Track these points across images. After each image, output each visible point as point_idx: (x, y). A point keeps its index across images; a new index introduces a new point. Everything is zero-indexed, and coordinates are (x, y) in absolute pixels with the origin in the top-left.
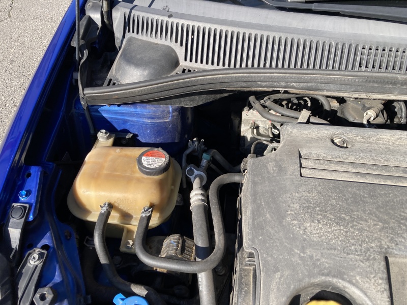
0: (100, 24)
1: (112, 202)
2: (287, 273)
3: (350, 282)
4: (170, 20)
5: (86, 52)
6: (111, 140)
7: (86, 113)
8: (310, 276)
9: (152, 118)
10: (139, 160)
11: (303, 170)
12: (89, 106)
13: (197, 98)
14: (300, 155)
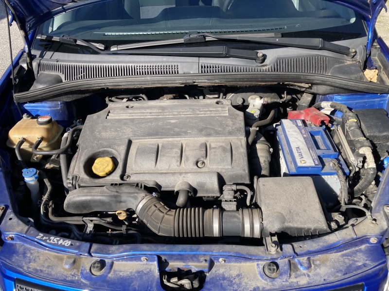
0: (26, 68)
1: (25, 137)
2: (90, 149)
3: (113, 149)
4: (58, 63)
5: (17, 80)
6: (30, 118)
7: (18, 107)
8: (98, 149)
9: (50, 108)
10: (37, 121)
11: (108, 117)
12: (18, 103)
13: (71, 96)
14: (109, 112)
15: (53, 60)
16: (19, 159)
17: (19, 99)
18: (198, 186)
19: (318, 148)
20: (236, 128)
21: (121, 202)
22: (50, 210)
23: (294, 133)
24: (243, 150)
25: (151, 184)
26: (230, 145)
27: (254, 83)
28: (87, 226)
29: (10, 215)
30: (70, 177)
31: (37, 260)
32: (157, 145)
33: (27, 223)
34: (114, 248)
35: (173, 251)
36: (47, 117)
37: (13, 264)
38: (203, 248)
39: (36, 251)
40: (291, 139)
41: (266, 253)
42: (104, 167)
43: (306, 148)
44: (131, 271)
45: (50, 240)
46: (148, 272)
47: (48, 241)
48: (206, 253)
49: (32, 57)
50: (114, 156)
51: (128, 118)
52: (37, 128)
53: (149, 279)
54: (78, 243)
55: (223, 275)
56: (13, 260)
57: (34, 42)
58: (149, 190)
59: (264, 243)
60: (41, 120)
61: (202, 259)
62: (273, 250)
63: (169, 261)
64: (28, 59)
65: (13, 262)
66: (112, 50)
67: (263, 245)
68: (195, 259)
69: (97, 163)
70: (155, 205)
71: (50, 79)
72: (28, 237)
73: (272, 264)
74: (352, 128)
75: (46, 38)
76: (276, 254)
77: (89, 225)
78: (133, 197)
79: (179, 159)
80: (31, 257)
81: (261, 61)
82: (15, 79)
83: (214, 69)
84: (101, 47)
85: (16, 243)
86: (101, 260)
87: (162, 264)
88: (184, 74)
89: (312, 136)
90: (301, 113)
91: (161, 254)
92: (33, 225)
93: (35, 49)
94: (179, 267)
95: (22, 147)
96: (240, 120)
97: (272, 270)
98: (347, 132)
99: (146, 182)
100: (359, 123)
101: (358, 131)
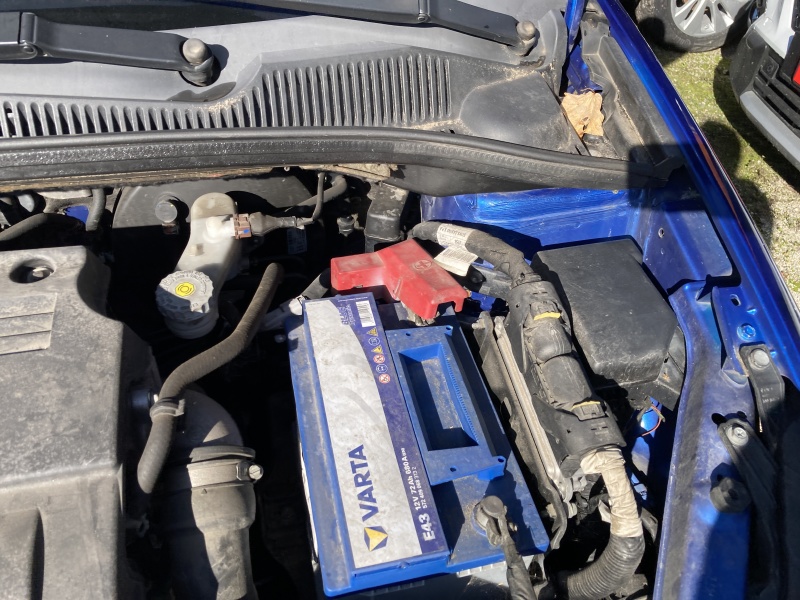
19: (434, 437)
23: (345, 370)
24: (99, 556)
26: (31, 535)
43: (388, 447)
74: (547, 351)
81: (201, 77)
90: (373, 266)
98: (531, 362)
100: (568, 323)
101: (569, 366)
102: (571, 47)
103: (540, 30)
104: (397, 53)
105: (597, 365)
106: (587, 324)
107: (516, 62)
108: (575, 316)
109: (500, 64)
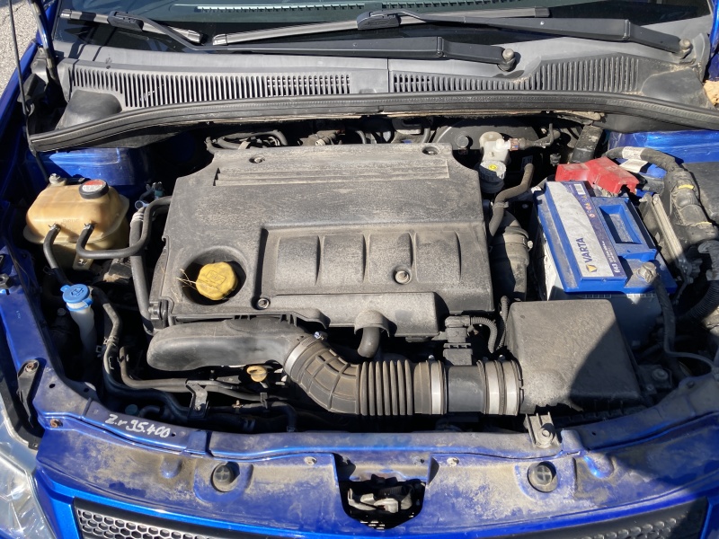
0: (47, 81)
1: (59, 223)
2: (189, 247)
3: (233, 246)
4: (109, 71)
5: (32, 106)
6: (63, 183)
7: (38, 162)
8: (204, 247)
9: (101, 161)
10: (80, 189)
11: (217, 182)
12: (38, 153)
13: (140, 138)
14: (218, 172)
15: (100, 65)
16: (53, 265)
17: (39, 145)
18: (398, 319)
19: (618, 240)
20: (465, 204)
21: (255, 349)
22: (122, 366)
23: (571, 210)
24: (481, 249)
25: (310, 317)
26: (455, 238)
27: (496, 112)
28: (195, 396)
29: (51, 377)
30: (156, 303)
31: (111, 462)
32: (316, 238)
33: (84, 393)
34: (252, 440)
35: (362, 446)
36: (98, 183)
37: (66, 471)
38: (418, 440)
39: (107, 445)
40: (566, 223)
41: (532, 447)
42: (219, 282)
43: (595, 240)
44: (286, 482)
45: (131, 427)
46: (319, 484)
47: (127, 428)
48: (424, 449)
49: (56, 58)
50: (236, 260)
51: (257, 184)
52: (81, 205)
53: (321, 496)
54: (183, 432)
55: (455, 487)
56: (65, 464)
57: (56, 24)
58: (308, 327)
59: (528, 427)
60: (87, 188)
61: (416, 458)
62: (545, 441)
63: (355, 463)
64: (49, 62)
65: (66, 468)
66: (216, 43)
67: (527, 431)
68: (402, 459)
69: (203, 275)
70: (320, 357)
71: (96, 103)
72: (91, 421)
73: (543, 467)
74: (684, 203)
75: (81, 16)
76: (550, 448)
77: (197, 393)
78: (278, 341)
79: (360, 268)
80: (99, 456)
81: (508, 68)
82: (27, 104)
83: (419, 82)
84: (194, 37)
85: (67, 432)
86: (229, 463)
87: (343, 469)
88: (360, 93)
89: (605, 215)
90: (582, 169)
91: (341, 452)
92: (96, 396)
93: (59, 39)
94: (374, 472)
95: (56, 242)
96: (473, 189)
97: (544, 478)
98: (674, 209)
99: (300, 312)
100: (697, 192)
101: (697, 209)
102: (712, 55)
103: (694, 44)
104: (610, 56)
105: (712, 215)
106: (708, 196)
107: (678, 62)
108: (702, 192)
109: (667, 62)
